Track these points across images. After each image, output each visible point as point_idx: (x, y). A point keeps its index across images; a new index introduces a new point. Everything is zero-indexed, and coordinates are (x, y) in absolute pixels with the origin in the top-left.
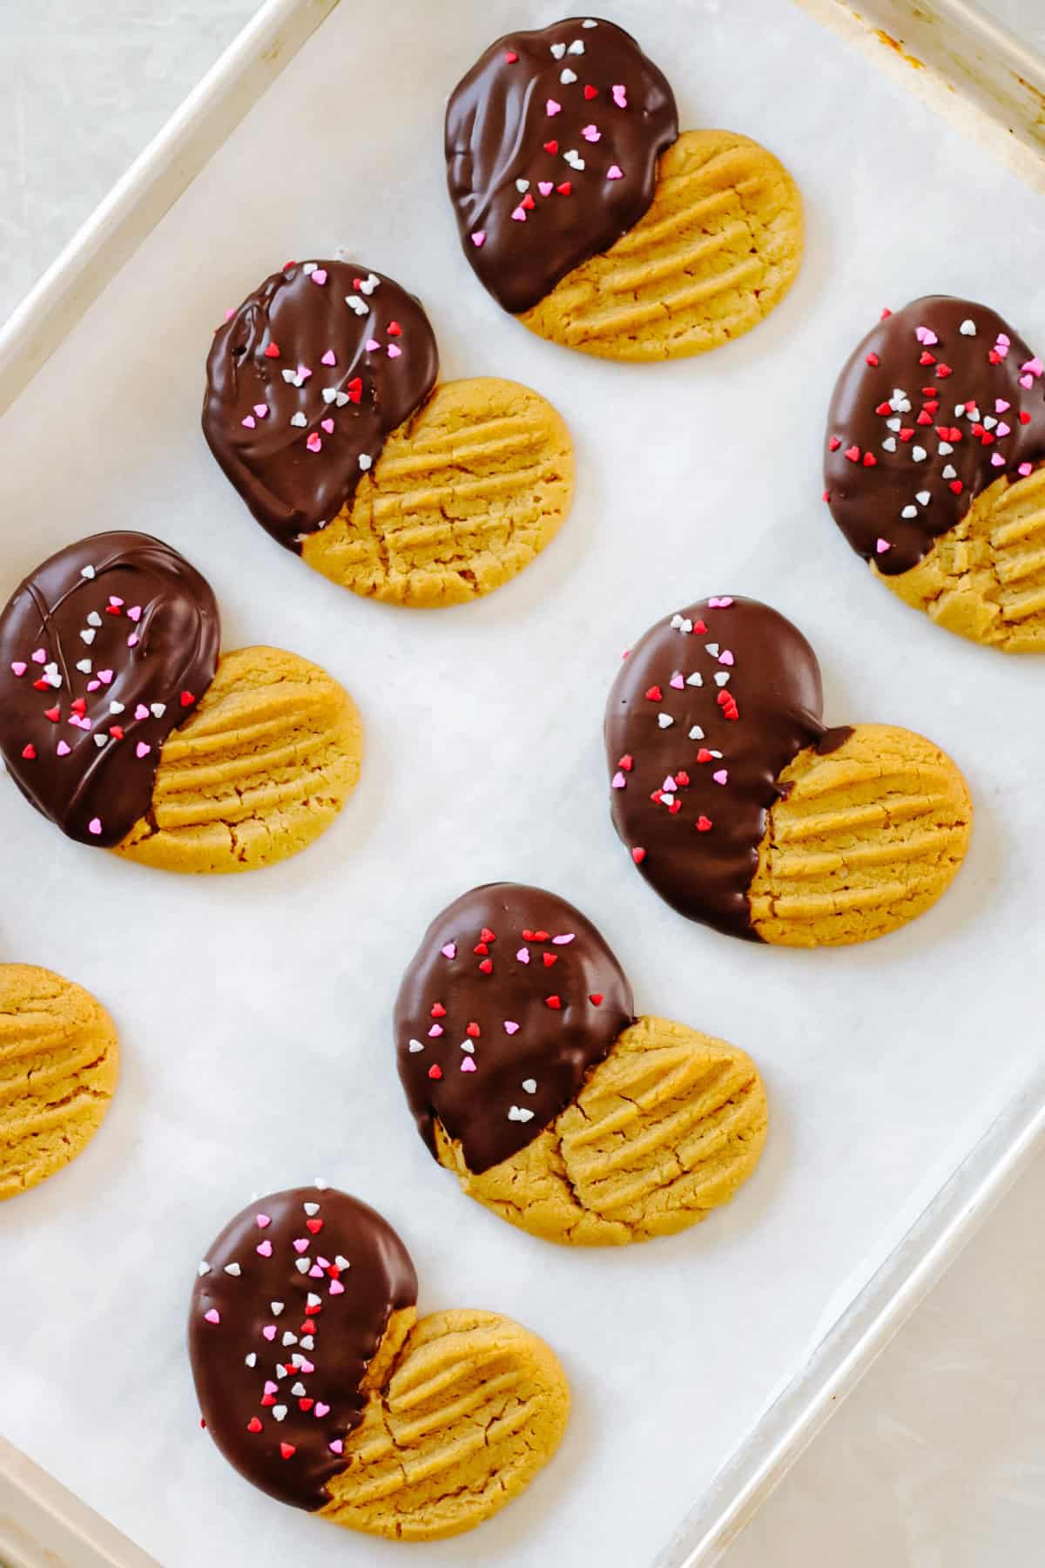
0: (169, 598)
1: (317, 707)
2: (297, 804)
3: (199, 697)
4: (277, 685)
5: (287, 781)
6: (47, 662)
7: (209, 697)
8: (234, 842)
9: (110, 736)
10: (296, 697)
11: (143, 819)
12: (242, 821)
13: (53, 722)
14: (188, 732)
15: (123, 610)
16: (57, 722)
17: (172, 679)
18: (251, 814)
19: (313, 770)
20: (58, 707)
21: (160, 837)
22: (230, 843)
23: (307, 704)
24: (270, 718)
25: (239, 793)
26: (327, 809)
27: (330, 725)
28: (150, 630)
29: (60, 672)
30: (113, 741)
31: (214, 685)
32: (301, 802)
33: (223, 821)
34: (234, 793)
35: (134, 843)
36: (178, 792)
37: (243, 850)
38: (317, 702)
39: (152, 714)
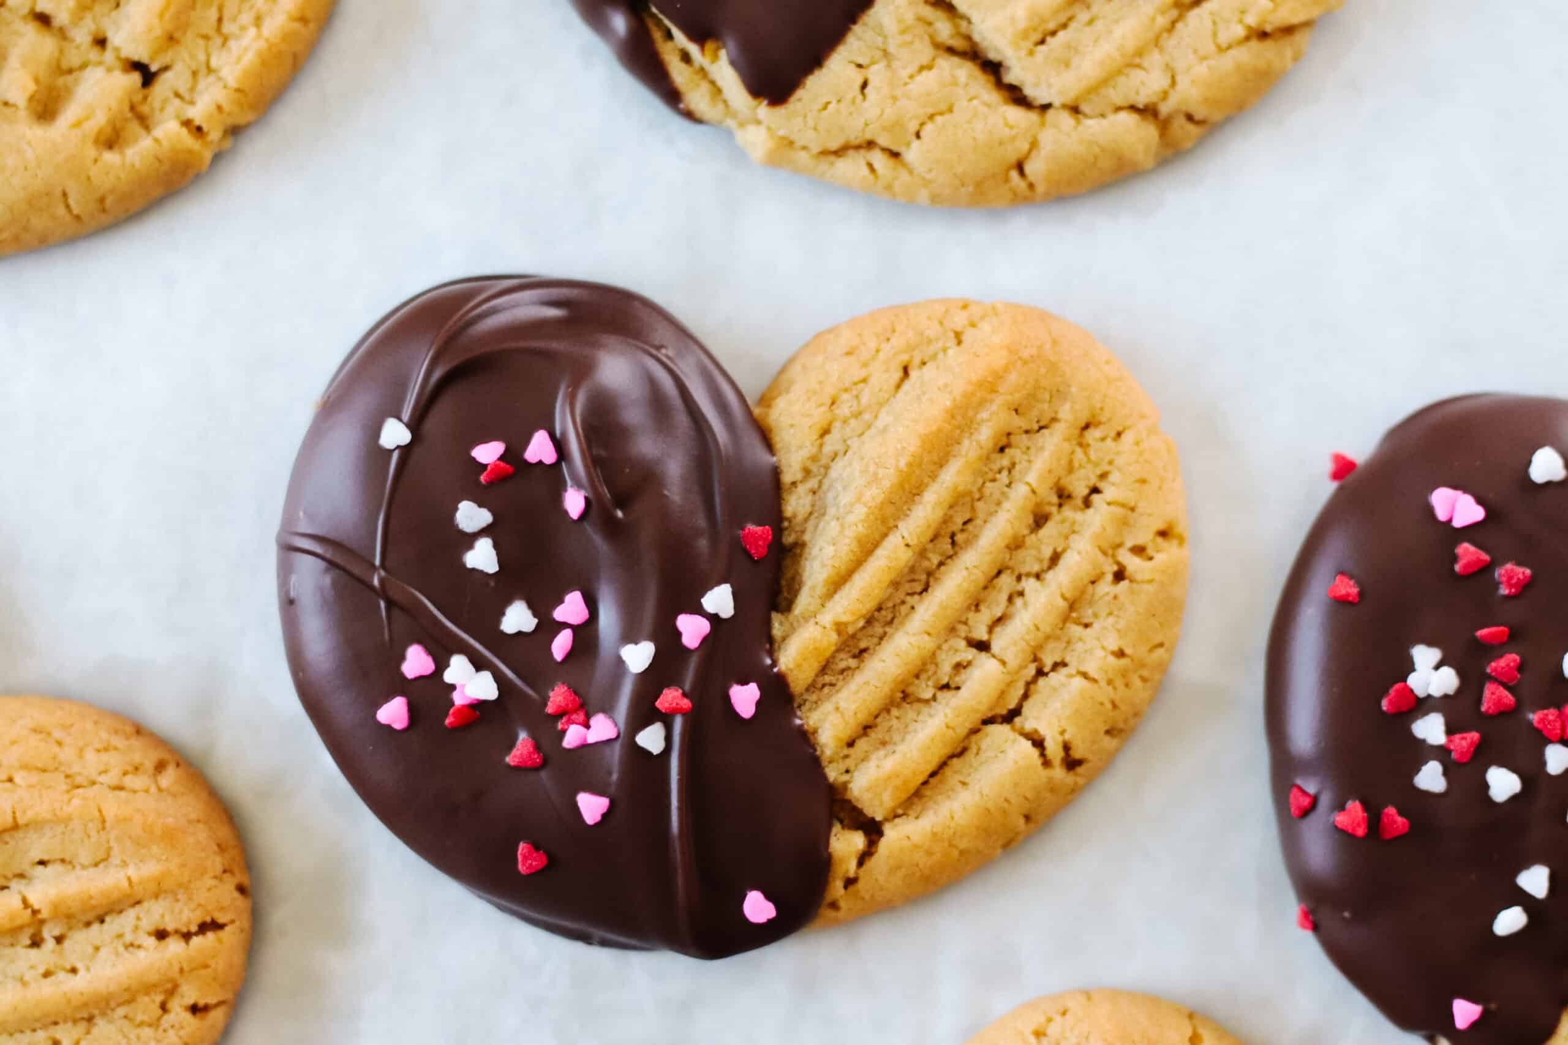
0: (582, 370)
1: (1013, 378)
2: (1106, 587)
3: (776, 519)
4: (907, 386)
5: (1055, 559)
6: (441, 665)
7: (795, 504)
8: (1038, 743)
9: (666, 720)
10: (959, 387)
11: (837, 828)
12: (1026, 696)
13: (537, 769)
14: (804, 602)
15: (513, 455)
16: (544, 764)
17: (702, 522)
18: (1032, 670)
19: (1087, 503)
20: (523, 736)
21: (893, 834)
22: (1034, 753)
23: (990, 385)
24: (941, 464)
25: (983, 646)
26: (1166, 554)
27: (1058, 394)
28: (594, 461)
29: (479, 664)
30: (678, 723)
31: (787, 478)
32: (1109, 577)
33: (988, 721)
34: (971, 654)
35: (850, 882)
36: (866, 729)
37: (1067, 747)
38: (1006, 369)
39: (714, 619)
